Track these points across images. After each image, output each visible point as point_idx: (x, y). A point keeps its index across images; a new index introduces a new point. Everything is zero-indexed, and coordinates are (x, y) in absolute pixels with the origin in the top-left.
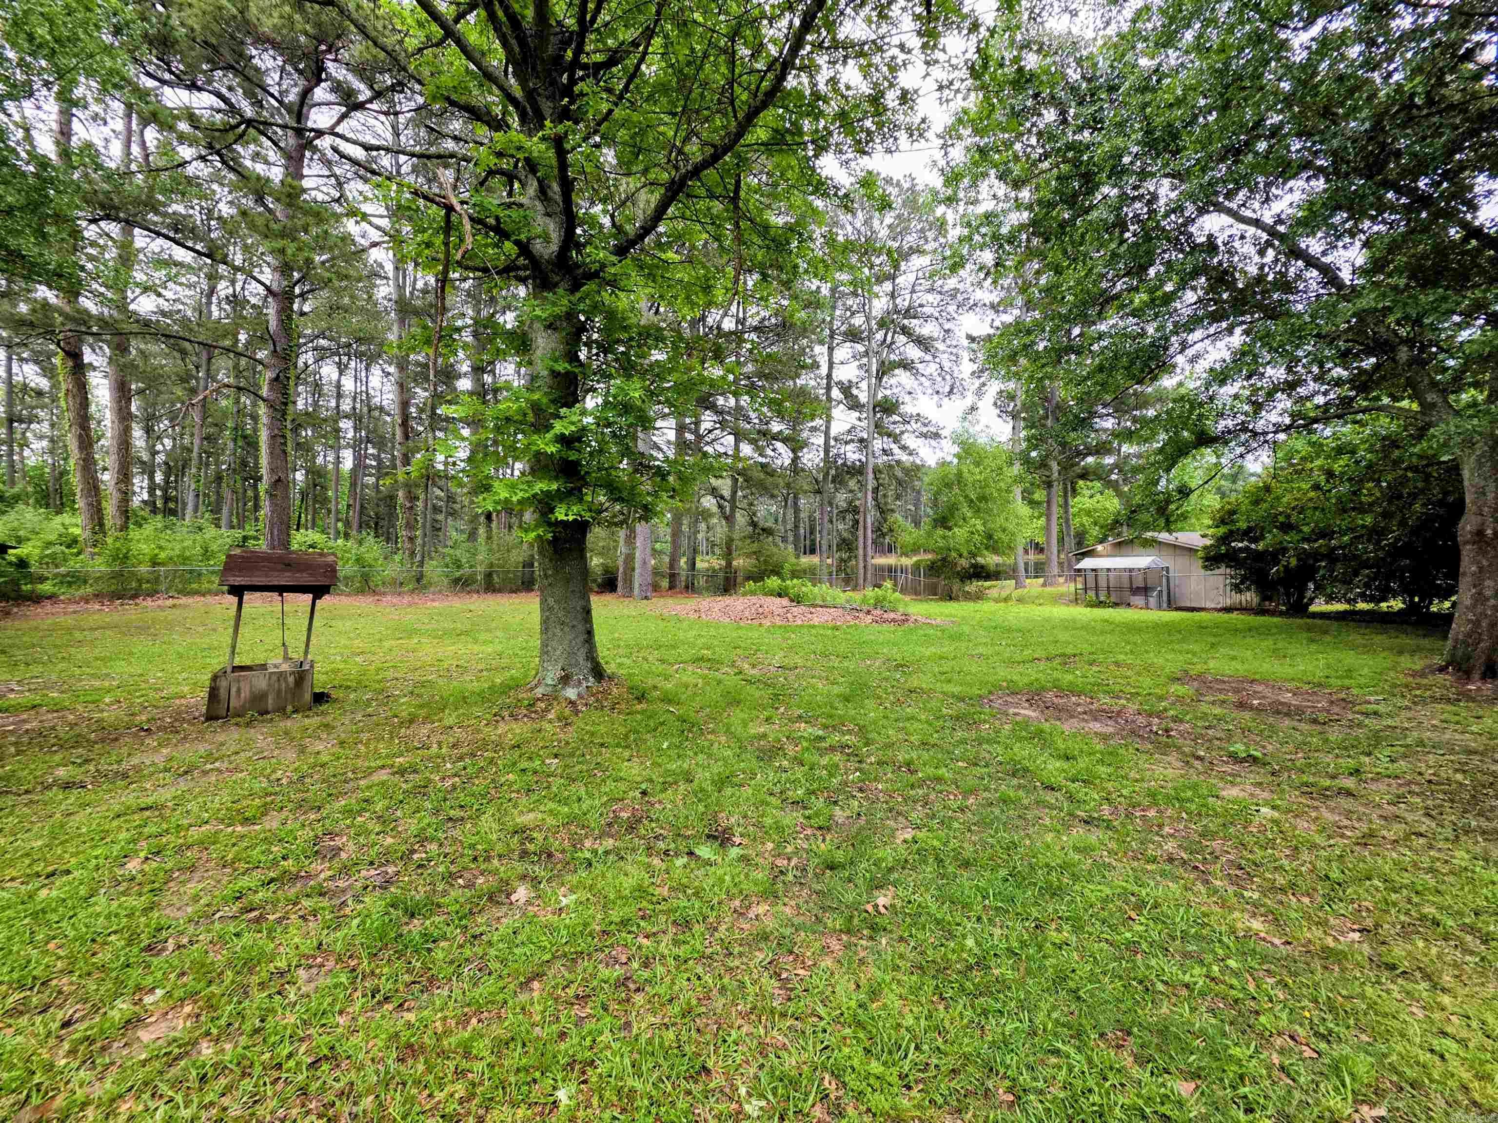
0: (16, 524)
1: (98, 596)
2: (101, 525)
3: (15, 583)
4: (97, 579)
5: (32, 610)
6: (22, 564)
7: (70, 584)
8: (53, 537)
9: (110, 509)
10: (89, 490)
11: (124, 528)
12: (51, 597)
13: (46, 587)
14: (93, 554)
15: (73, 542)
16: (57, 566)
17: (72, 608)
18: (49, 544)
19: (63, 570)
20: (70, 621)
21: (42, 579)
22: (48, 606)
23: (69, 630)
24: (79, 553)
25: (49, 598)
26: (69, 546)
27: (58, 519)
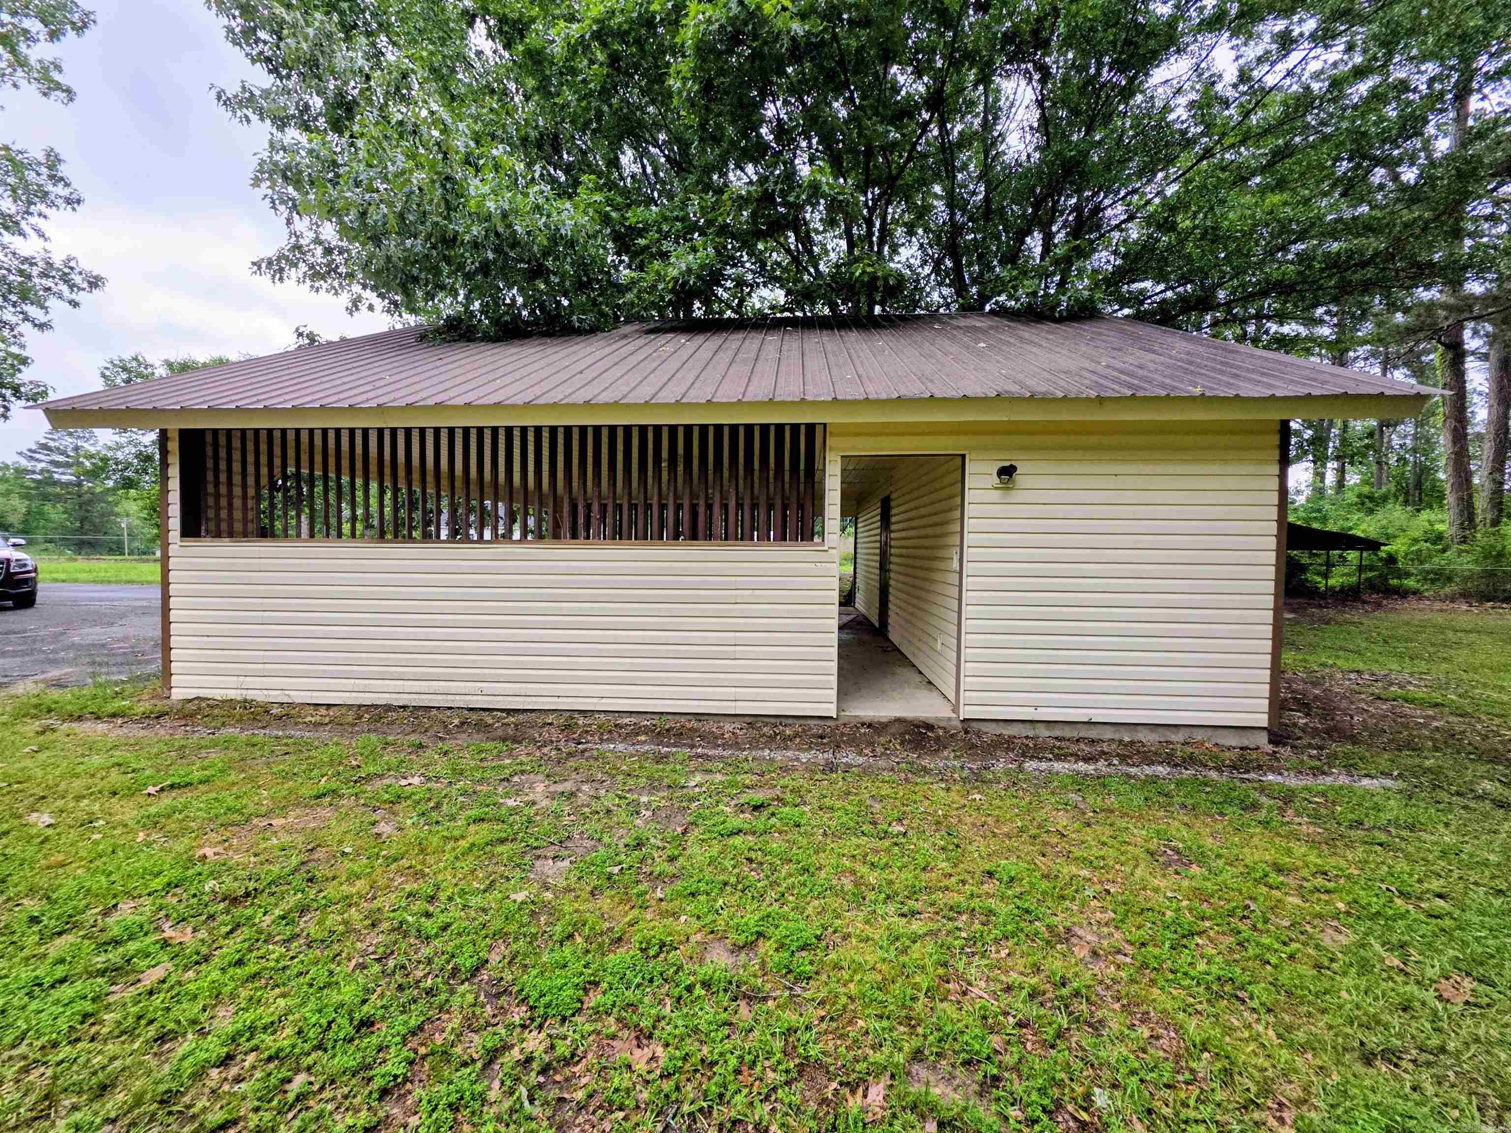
0: (1385, 522)
1: (1465, 596)
2: (1471, 517)
3: (1383, 577)
4: (1466, 579)
5: (1399, 604)
6: (1391, 559)
7: (1433, 581)
8: (1417, 534)
9: (1481, 503)
10: (1461, 484)
11: (1496, 522)
12: (1415, 592)
13: (1411, 583)
14: (1460, 553)
15: (1439, 538)
16: (1422, 563)
17: (1438, 605)
18: (1416, 541)
19: (1427, 566)
20: (1439, 619)
21: (1408, 575)
22: (1413, 601)
23: (1442, 629)
24: (1444, 551)
25: (1414, 593)
26: (1434, 543)
27: (1425, 515)
